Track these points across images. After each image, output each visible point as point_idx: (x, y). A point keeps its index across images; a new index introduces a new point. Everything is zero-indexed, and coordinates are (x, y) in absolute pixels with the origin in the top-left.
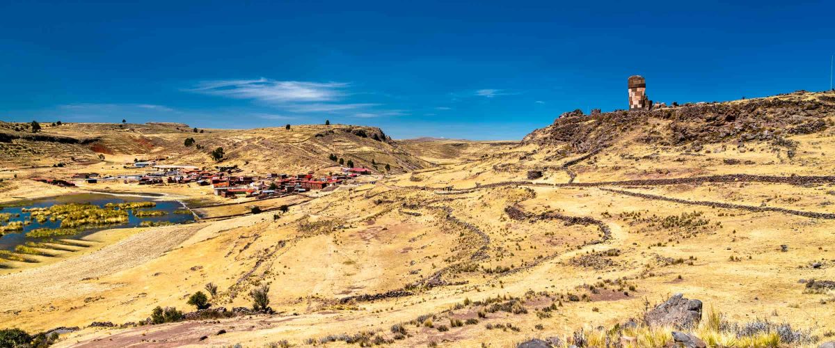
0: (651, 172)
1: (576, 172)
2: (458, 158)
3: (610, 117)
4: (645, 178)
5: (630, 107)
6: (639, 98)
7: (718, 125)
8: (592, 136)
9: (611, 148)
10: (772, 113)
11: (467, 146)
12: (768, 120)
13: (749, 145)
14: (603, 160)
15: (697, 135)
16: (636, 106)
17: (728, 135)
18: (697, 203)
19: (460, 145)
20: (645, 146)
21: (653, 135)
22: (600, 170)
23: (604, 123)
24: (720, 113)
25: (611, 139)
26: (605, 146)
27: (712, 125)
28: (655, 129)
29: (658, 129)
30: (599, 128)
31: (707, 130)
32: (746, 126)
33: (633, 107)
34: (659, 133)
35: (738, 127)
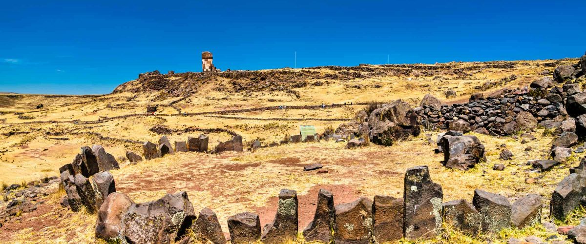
0: (231, 106)
1: (180, 108)
2: (13, 107)
3: (193, 75)
4: (228, 109)
5: (203, 70)
6: (209, 65)
7: (257, 82)
8: (182, 87)
9: (198, 93)
10: (282, 77)
11: (22, 97)
12: (281, 81)
13: (276, 93)
14: (195, 100)
15: (247, 87)
16: (207, 70)
17: (263, 87)
18: (269, 119)
19: (15, 96)
20: (218, 93)
21: (221, 87)
22: (196, 106)
23: (189, 79)
24: (257, 76)
25: (196, 88)
26: (194, 93)
27: (254, 82)
28: (222, 83)
29: (224, 83)
30: (187, 81)
31: (252, 85)
32: (272, 83)
33: (205, 70)
34: (225, 86)
35: (268, 83)
